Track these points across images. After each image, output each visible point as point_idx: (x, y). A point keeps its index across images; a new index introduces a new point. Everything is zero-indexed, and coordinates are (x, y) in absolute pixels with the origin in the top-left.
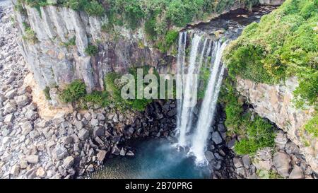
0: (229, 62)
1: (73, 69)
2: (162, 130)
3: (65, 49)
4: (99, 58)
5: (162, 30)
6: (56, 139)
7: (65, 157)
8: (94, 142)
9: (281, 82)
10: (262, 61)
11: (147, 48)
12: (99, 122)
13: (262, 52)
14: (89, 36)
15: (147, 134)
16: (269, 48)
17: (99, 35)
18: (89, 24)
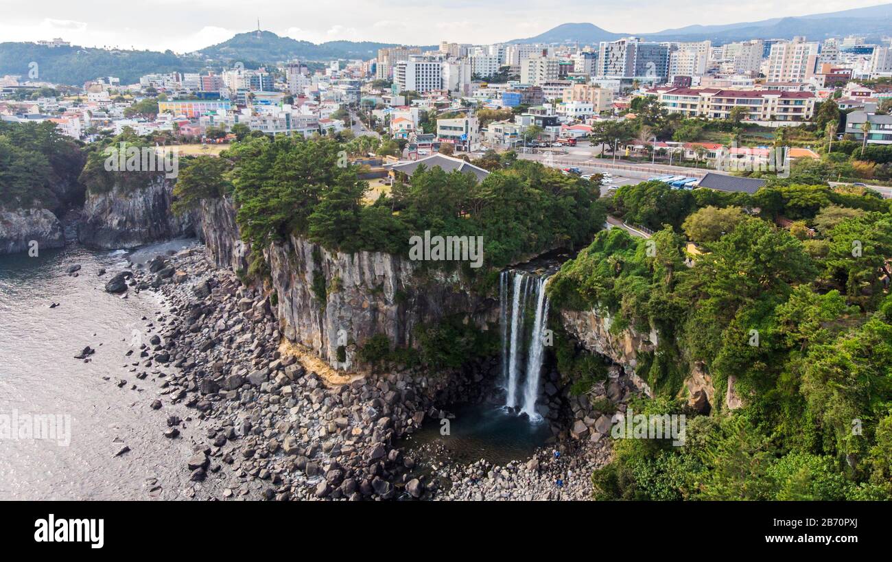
0: (550, 294)
1: (375, 320)
3: (371, 297)
4: (407, 306)
7: (378, 418)
8: (405, 406)
9: (595, 305)
10: (578, 290)
11: (463, 292)
12: (407, 385)
13: (576, 282)
14: (399, 281)
15: (465, 399)
16: (581, 278)
17: (410, 280)
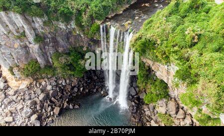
2: (97, 87)
3: (19, 41)
4: (45, 44)
5: (88, 24)
6: (24, 103)
7: (31, 115)
8: (51, 101)
9: (168, 64)
10: (155, 51)
12: (53, 87)
13: (155, 44)
14: (35, 29)
15: (87, 91)
16: (159, 42)
17: (42, 28)
18: (33, 21)
